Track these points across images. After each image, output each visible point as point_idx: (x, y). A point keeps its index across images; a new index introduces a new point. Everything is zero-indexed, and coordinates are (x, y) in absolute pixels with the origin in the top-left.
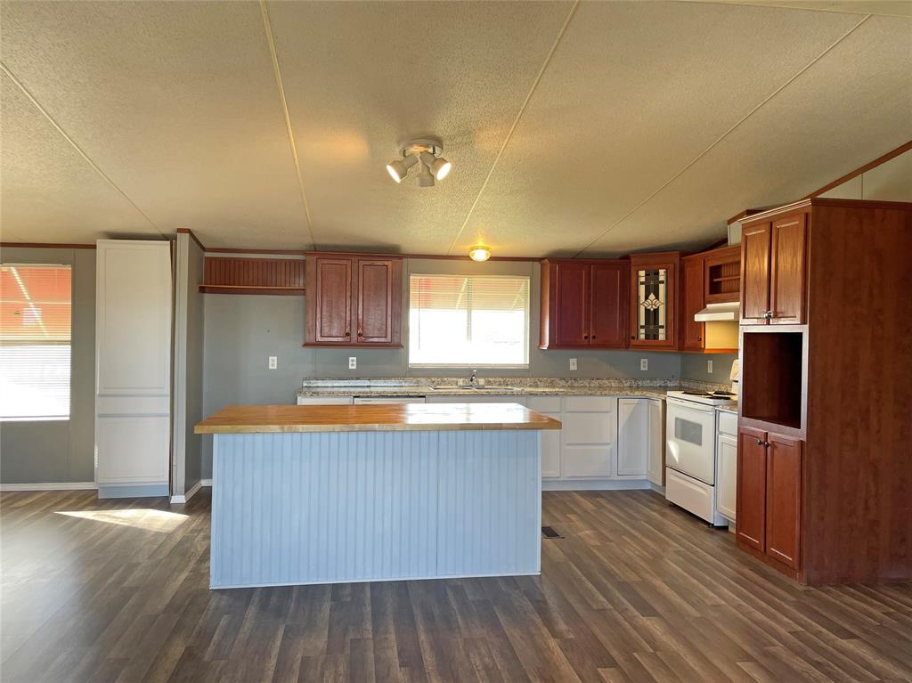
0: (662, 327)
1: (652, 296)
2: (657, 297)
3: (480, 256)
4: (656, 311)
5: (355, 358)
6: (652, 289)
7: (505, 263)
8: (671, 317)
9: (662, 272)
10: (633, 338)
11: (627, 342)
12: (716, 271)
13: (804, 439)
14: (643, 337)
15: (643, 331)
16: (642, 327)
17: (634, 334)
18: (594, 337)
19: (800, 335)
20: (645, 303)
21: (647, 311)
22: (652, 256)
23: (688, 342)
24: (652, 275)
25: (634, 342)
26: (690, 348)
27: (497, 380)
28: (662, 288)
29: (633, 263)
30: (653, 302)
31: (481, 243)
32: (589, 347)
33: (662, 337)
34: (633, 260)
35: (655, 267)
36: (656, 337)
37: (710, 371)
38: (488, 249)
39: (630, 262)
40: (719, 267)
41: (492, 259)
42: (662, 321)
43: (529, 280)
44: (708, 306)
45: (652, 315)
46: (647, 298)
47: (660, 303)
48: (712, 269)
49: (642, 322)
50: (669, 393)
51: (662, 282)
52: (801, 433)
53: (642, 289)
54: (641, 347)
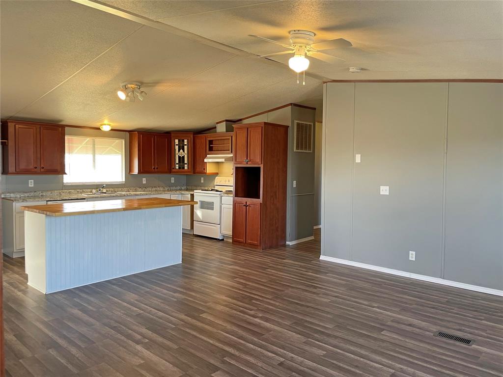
0: (186, 164)
1: (181, 151)
2: (184, 151)
3: (106, 128)
4: (183, 157)
5: (33, 181)
6: (181, 147)
7: (116, 132)
8: (190, 159)
9: (186, 141)
10: (173, 168)
11: (170, 170)
12: (211, 142)
13: (262, 202)
14: (177, 168)
15: (177, 165)
16: (177, 164)
17: (173, 167)
18: (157, 168)
19: (260, 168)
20: (178, 153)
21: (179, 157)
22: (181, 133)
23: (198, 170)
24: (181, 141)
25: (173, 170)
26: (198, 173)
27: (111, 189)
28: (186, 147)
29: (172, 136)
30: (182, 153)
31: (106, 122)
32: (155, 173)
33: (186, 168)
34: (172, 134)
35: (183, 138)
36: (184, 168)
37: (202, 182)
38: (110, 125)
39: (171, 135)
40: (212, 140)
41: (112, 130)
42: (186, 162)
43: (124, 141)
44: (208, 156)
45: (181, 159)
46: (179, 151)
47: (185, 153)
48: (210, 141)
49: (177, 162)
50: (195, 191)
51: (186, 145)
52: (261, 200)
53: (177, 147)
54: (177, 172)
